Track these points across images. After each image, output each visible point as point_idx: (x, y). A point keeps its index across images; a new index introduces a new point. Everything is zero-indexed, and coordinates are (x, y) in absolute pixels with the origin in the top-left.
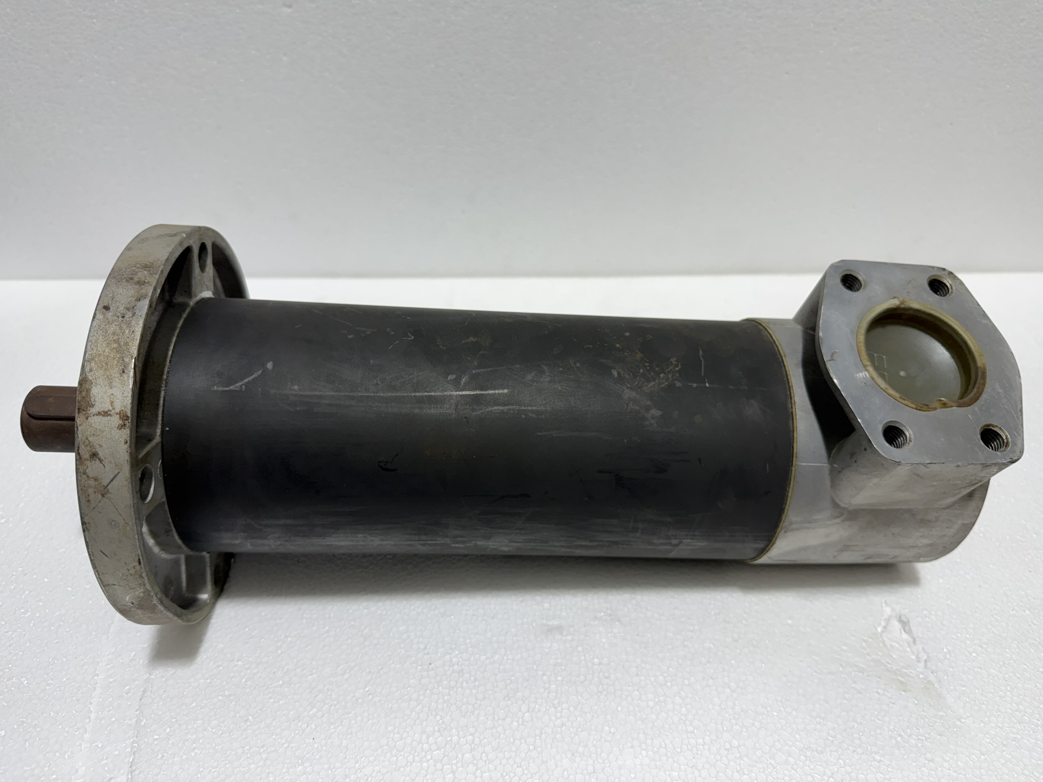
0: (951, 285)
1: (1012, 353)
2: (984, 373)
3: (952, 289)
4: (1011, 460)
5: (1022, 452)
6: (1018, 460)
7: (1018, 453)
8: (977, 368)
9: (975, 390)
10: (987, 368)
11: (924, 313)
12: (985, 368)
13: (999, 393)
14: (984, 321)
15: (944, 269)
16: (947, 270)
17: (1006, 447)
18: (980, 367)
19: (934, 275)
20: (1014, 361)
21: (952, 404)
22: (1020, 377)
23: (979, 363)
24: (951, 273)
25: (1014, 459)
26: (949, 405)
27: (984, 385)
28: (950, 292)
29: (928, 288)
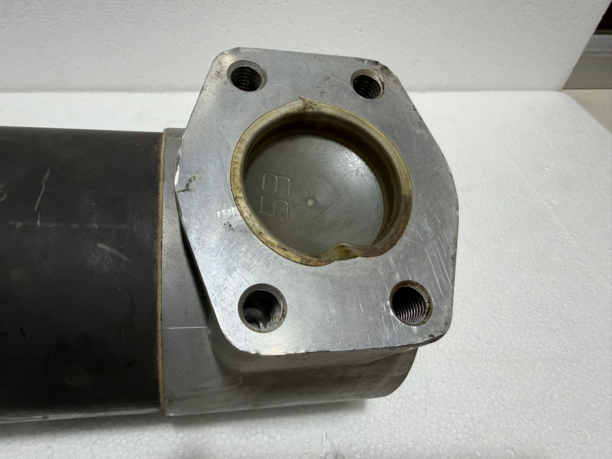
0: (382, 83)
1: (451, 175)
2: (408, 205)
3: (384, 89)
4: (431, 338)
5: (448, 324)
6: (441, 336)
7: (442, 325)
8: (400, 197)
9: (393, 229)
10: (414, 198)
11: (340, 120)
12: (410, 198)
13: (425, 233)
14: (418, 131)
15: (377, 63)
16: (381, 64)
17: (427, 315)
18: (405, 196)
19: (362, 70)
20: (452, 186)
21: (357, 252)
22: (457, 208)
23: (405, 191)
24: (384, 68)
25: (436, 336)
26: (352, 254)
27: (406, 222)
28: (381, 92)
29: (351, 88)
